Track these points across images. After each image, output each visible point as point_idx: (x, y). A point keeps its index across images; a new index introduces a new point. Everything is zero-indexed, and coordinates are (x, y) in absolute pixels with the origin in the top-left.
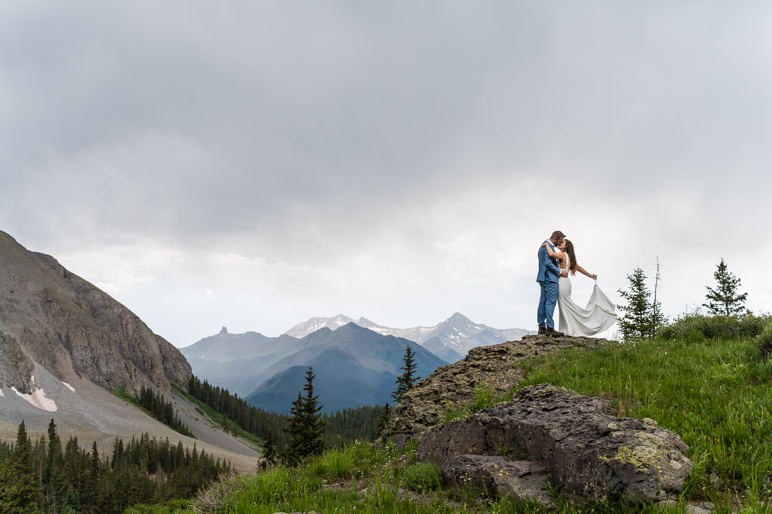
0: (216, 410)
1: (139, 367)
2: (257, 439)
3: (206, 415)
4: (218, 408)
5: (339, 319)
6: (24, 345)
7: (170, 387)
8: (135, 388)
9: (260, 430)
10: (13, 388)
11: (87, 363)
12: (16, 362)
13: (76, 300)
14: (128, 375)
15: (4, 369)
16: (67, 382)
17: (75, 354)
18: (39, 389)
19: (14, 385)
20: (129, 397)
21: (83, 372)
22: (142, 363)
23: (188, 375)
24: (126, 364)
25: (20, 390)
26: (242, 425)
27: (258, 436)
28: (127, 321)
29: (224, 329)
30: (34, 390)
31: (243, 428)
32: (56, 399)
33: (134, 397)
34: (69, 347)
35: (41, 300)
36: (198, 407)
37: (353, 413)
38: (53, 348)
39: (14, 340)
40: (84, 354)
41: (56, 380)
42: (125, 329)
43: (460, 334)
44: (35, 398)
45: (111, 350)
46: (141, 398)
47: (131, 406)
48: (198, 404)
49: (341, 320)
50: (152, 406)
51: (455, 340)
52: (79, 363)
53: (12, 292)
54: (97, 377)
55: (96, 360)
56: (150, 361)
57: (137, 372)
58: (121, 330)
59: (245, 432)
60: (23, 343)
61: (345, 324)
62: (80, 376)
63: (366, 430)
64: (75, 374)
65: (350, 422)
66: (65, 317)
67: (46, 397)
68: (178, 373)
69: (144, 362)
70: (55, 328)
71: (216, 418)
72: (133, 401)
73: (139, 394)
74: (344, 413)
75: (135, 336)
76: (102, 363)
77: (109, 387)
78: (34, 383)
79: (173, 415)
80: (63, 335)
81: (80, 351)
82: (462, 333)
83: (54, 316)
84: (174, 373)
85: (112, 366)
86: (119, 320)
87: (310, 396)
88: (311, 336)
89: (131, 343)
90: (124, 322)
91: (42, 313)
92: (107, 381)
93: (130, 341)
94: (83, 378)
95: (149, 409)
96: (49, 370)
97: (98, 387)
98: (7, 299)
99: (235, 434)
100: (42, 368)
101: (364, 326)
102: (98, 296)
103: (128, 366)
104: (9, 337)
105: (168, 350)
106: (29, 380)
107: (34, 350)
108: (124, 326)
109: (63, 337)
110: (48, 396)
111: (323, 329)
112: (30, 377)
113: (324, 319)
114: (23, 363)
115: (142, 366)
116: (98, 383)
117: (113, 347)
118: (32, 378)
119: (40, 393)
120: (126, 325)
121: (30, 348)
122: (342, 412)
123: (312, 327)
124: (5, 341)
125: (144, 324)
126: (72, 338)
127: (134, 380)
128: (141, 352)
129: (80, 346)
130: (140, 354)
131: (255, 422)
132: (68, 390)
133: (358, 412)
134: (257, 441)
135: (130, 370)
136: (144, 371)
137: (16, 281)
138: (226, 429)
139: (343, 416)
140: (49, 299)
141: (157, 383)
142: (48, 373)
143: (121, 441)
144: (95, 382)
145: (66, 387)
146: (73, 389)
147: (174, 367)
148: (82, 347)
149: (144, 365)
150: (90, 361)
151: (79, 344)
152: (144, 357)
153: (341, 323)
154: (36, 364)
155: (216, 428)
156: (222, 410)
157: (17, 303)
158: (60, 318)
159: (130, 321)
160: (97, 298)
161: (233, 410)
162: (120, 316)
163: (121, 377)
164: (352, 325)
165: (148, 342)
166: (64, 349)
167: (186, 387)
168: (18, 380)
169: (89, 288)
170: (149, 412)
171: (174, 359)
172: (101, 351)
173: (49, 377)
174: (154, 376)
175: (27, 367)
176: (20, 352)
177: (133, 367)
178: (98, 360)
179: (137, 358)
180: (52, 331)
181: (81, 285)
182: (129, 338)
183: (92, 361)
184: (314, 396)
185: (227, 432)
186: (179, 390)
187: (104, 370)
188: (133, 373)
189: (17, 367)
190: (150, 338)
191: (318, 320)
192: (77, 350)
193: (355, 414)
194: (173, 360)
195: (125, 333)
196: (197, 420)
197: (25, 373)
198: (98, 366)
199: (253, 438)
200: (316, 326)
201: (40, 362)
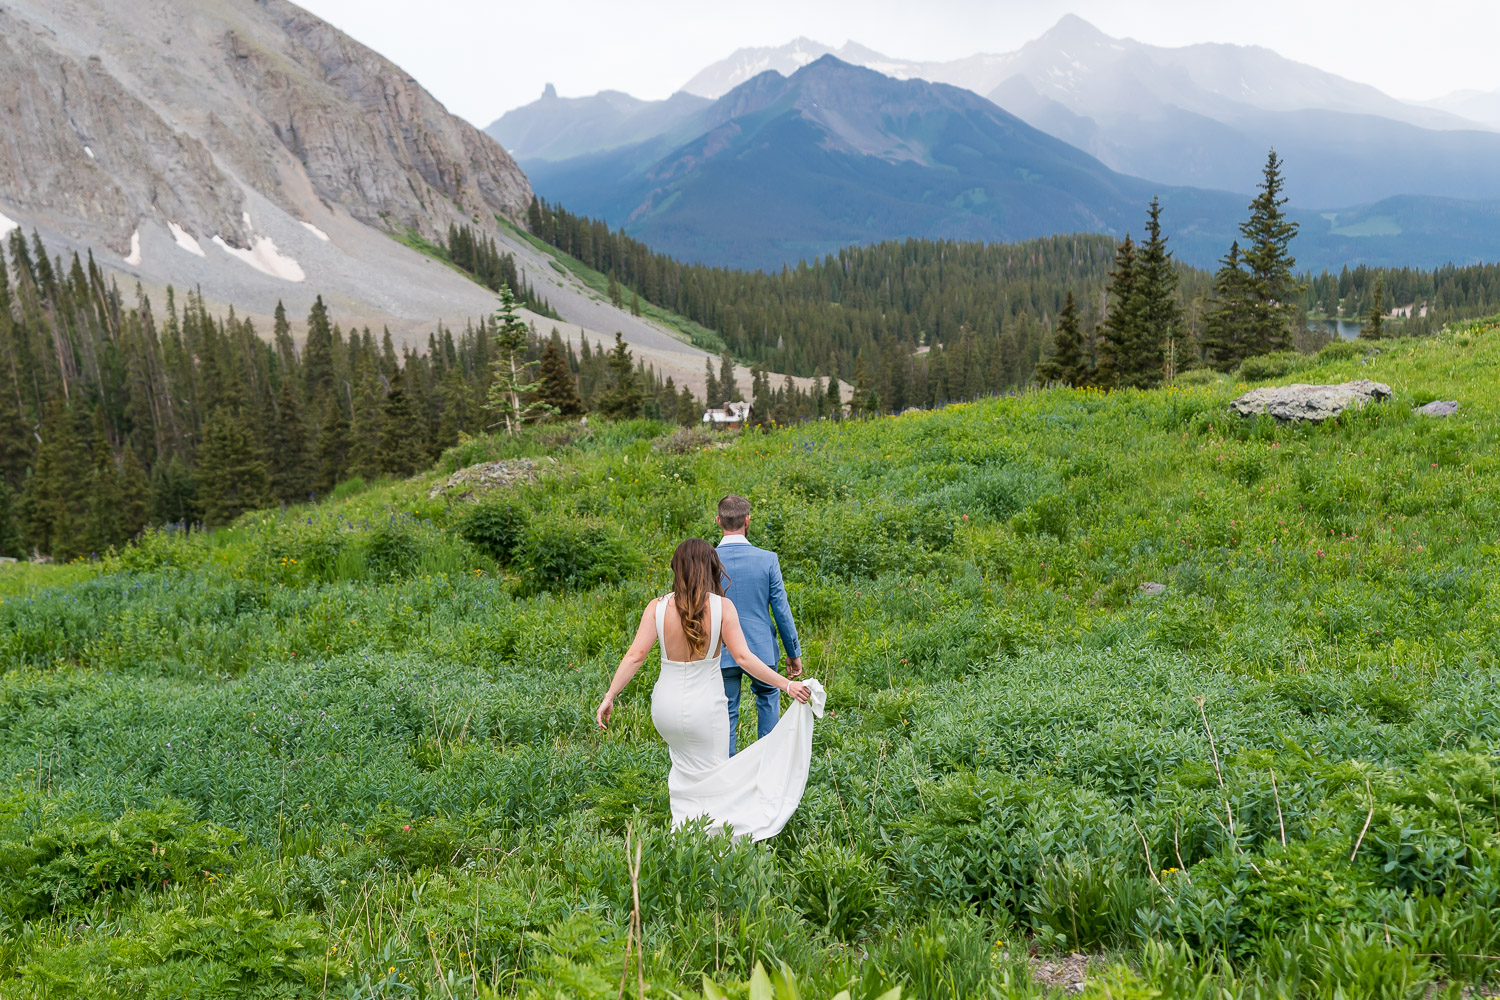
0: (588, 264)
1: (434, 185)
2: (677, 318)
3: (571, 274)
4: (593, 260)
5: (797, 48)
6: (218, 150)
7: (496, 222)
8: (435, 227)
9: (680, 300)
10: (217, 239)
11: (338, 182)
12: (212, 188)
13: (290, 50)
14: (417, 202)
15: (192, 202)
16: (310, 222)
17: (314, 165)
18: (264, 238)
19: (217, 233)
20: (428, 247)
21: (335, 201)
22: (438, 176)
23: (524, 196)
24: (409, 180)
25: (229, 242)
26: (644, 292)
27: (678, 312)
28: (395, 88)
29: (550, 90)
30: (255, 242)
31: (647, 298)
32: (298, 256)
33: (438, 245)
34: (298, 150)
35: (225, 56)
36: (553, 259)
37: (861, 257)
38: (269, 156)
39: (198, 142)
40: (329, 162)
41: (291, 218)
42: (393, 107)
44: (260, 257)
45: (377, 152)
46: (451, 246)
47: (437, 265)
48: (553, 254)
50: (474, 263)
52: (324, 182)
53: (168, 42)
54: (362, 209)
55: (353, 174)
56: (452, 170)
57: (433, 196)
58: (386, 108)
59: (650, 306)
60: (214, 147)
61: (811, 59)
62: (329, 207)
63: (891, 292)
64: (320, 205)
65: (856, 276)
66: (280, 89)
67: (279, 253)
68: (505, 193)
69: (442, 173)
70: (265, 112)
71: (591, 280)
72: (437, 253)
73: (445, 239)
74: (842, 258)
75: (416, 120)
76: (366, 180)
77: (387, 227)
78: (251, 228)
79: (516, 277)
80: (284, 127)
81: (322, 159)
83: (258, 89)
84: (496, 193)
85: (385, 185)
86: (380, 88)
87: (1154, 239)
88: (738, 92)
89: (409, 135)
90: (390, 91)
91: (232, 83)
92: (382, 216)
93: (407, 130)
94: (336, 211)
95: (470, 269)
96: (272, 200)
97: (369, 230)
98: (163, 57)
99: (636, 311)
100: (259, 197)
101: (854, 60)
102: (329, 38)
103: (414, 183)
104: (188, 138)
105: (479, 144)
106: (240, 222)
107: (238, 162)
108: (391, 99)
109: (284, 130)
110: (282, 250)
111: (766, 74)
112: (241, 214)
113: (766, 51)
114: (223, 189)
115: (439, 183)
116: (367, 221)
117: (381, 146)
118: (246, 217)
119: (266, 246)
120: (395, 97)
121: (229, 157)
122: (836, 257)
123: (739, 72)
124: (181, 146)
125: (426, 92)
126: (301, 133)
127: (430, 211)
128: (432, 153)
129: (321, 147)
130: (431, 158)
131: (669, 286)
132: (315, 238)
133: (871, 254)
134: (676, 323)
135: (419, 193)
136: (444, 191)
137: (169, 16)
138: (617, 302)
139: (840, 263)
140: (243, 52)
141: (473, 215)
142: (272, 205)
143: (448, 332)
144: (360, 219)
145: (310, 232)
146: (323, 237)
147: (495, 179)
148: (326, 150)
149: (442, 180)
150: (344, 178)
151: (318, 144)
152: (439, 162)
153: (804, 59)
154: (248, 190)
155: (598, 301)
156: (600, 264)
157: (183, 63)
158: (271, 91)
159: (401, 88)
160: (327, 43)
161: (622, 263)
162: (380, 80)
163: (404, 207)
164: (829, 61)
165: (440, 131)
166: (290, 156)
167: (524, 219)
168: (221, 223)
169: (307, 22)
170: (470, 275)
171: (493, 162)
172: (361, 156)
173: (278, 216)
174: (465, 201)
175: (231, 196)
176: (213, 167)
177: (425, 186)
178: (357, 175)
179: (426, 165)
180: (260, 123)
181: (291, 16)
182: (404, 125)
183: (345, 176)
184: (1160, 238)
185: (621, 307)
186: (510, 227)
187: (372, 194)
188: (426, 198)
189: (215, 197)
190: (443, 122)
191: (751, 53)
192: (316, 155)
193: (866, 258)
194: (491, 166)
195: (395, 115)
196: (560, 285)
197: (231, 209)
198: (359, 188)
199: (668, 317)
200: (748, 68)
201: (254, 185)
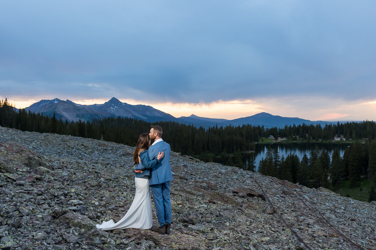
5: (56, 101)
43: (115, 107)
49: (57, 101)
51: (113, 110)
82: (116, 106)
113: (48, 101)
123: (42, 105)
191: (45, 101)
